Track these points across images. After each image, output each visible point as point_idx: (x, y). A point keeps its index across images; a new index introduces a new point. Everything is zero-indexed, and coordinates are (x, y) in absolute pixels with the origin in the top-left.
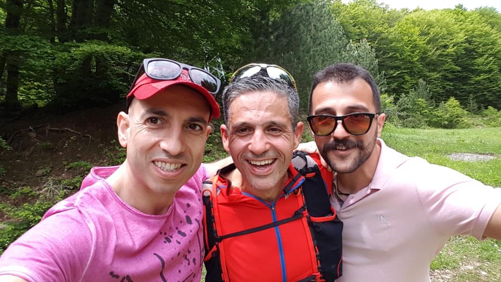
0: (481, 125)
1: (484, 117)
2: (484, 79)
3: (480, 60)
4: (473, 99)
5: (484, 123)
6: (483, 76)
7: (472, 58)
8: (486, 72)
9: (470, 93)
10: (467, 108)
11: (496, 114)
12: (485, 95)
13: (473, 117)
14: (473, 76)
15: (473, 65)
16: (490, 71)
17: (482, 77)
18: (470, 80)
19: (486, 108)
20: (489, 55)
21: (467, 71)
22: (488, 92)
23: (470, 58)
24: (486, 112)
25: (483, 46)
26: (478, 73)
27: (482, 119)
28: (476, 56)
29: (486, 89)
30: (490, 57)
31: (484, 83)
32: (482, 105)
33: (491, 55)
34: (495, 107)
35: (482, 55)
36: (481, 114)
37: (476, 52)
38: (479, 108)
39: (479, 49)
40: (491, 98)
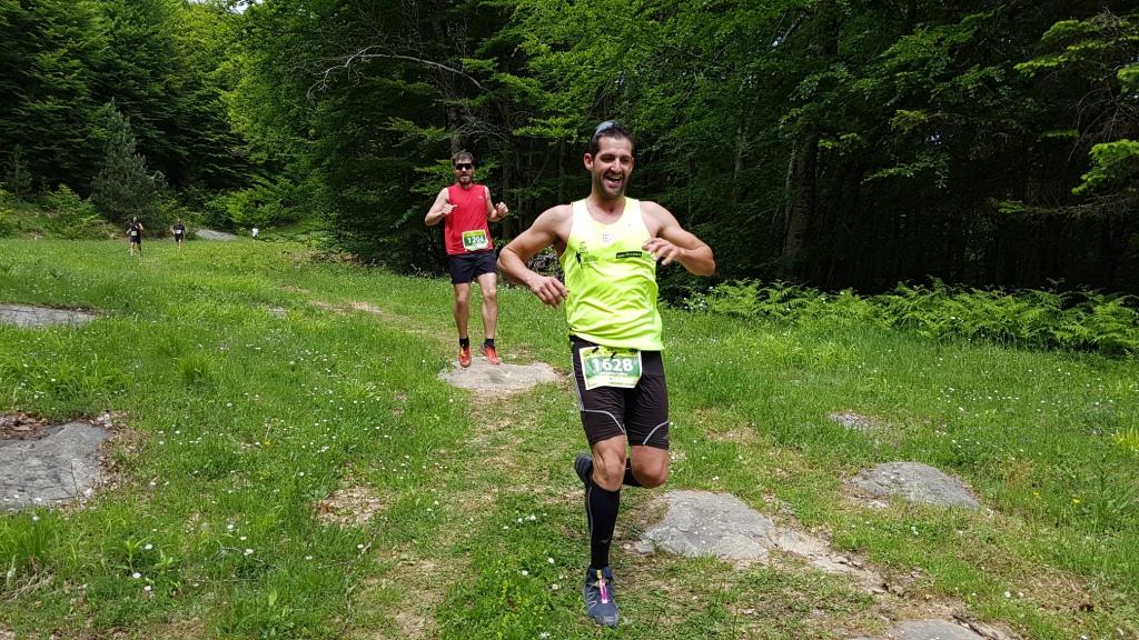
0: (39, 232)
1: (46, 210)
2: (54, 112)
3: (48, 58)
4: (20, 160)
5: (46, 227)
7: (26, 47)
8: (59, 94)
9: (18, 142)
10: (4, 180)
12: (53, 152)
13: (18, 208)
14: (24, 97)
15: (27, 65)
16: (71, 93)
17: (49, 105)
18: (17, 105)
19: (54, 188)
20: (70, 50)
21: (11, 78)
22: (59, 145)
23: (21, 45)
24: (54, 198)
25: (57, 22)
26: (42, 92)
27: (41, 216)
28: (38, 45)
29: (55, 138)
30: (72, 58)
31: (53, 122)
32: (44, 178)
33: (75, 53)
34: (75, 188)
35: (51, 47)
36: (39, 202)
37: (38, 34)
38: (36, 186)
39: (47, 29)
40: (66, 165)
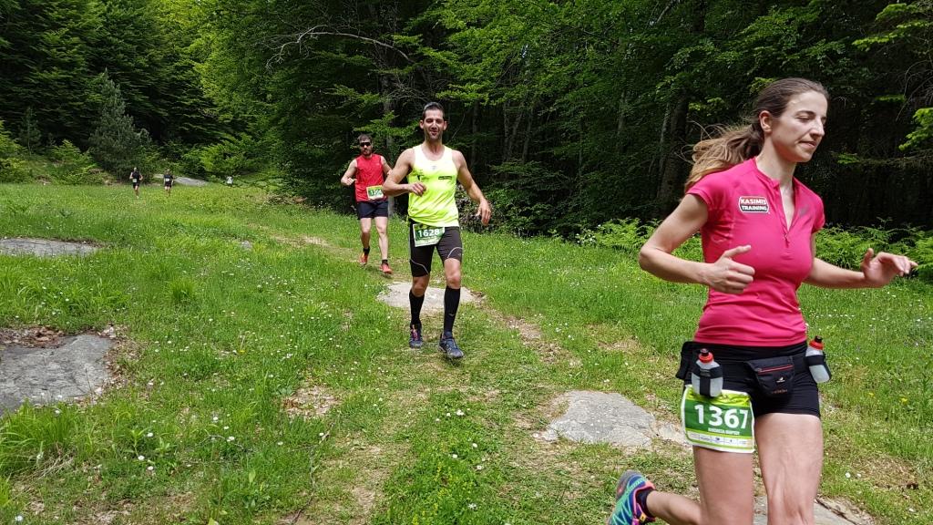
0: (47, 179)
1: (53, 161)
2: (58, 80)
3: (52, 36)
4: (31, 120)
5: (53, 175)
6: (56, 74)
7: (35, 27)
8: (62, 66)
9: (27, 104)
10: (18, 137)
11: (77, 158)
12: (58, 113)
13: (30, 159)
14: (34, 68)
15: (36, 42)
16: (71, 65)
17: (54, 75)
18: (29, 75)
19: (59, 143)
20: (71, 29)
21: (23, 53)
22: (65, 108)
23: (30, 25)
24: (58, 151)
25: (60, 6)
26: (48, 64)
27: (50, 166)
28: (44, 25)
29: (60, 102)
30: (73, 36)
31: (57, 89)
32: (50, 134)
33: (74, 32)
34: (76, 144)
35: (55, 27)
36: (47, 155)
37: (45, 16)
38: (44, 141)
39: (52, 12)
40: (68, 124)
